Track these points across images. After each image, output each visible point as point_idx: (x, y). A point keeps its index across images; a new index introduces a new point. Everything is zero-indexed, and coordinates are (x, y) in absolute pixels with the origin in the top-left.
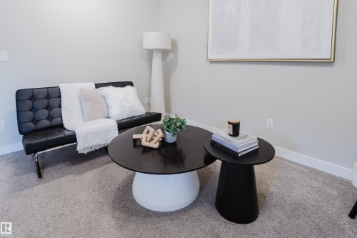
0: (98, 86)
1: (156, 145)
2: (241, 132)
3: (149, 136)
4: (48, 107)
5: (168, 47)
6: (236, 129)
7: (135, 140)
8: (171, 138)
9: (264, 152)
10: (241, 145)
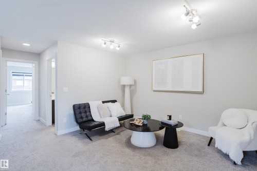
0: (104, 102)
1: (141, 125)
2: (172, 119)
3: (138, 121)
4: (86, 112)
5: (133, 83)
6: (170, 117)
7: (131, 124)
8: (146, 122)
9: (180, 125)
10: (172, 122)
